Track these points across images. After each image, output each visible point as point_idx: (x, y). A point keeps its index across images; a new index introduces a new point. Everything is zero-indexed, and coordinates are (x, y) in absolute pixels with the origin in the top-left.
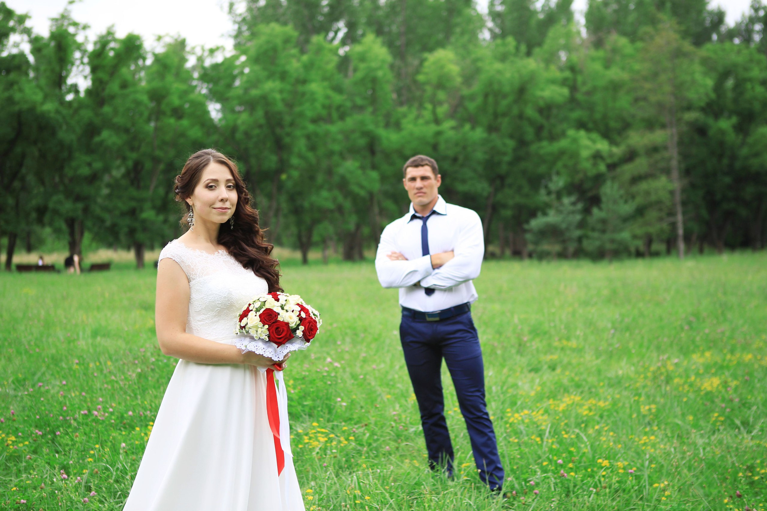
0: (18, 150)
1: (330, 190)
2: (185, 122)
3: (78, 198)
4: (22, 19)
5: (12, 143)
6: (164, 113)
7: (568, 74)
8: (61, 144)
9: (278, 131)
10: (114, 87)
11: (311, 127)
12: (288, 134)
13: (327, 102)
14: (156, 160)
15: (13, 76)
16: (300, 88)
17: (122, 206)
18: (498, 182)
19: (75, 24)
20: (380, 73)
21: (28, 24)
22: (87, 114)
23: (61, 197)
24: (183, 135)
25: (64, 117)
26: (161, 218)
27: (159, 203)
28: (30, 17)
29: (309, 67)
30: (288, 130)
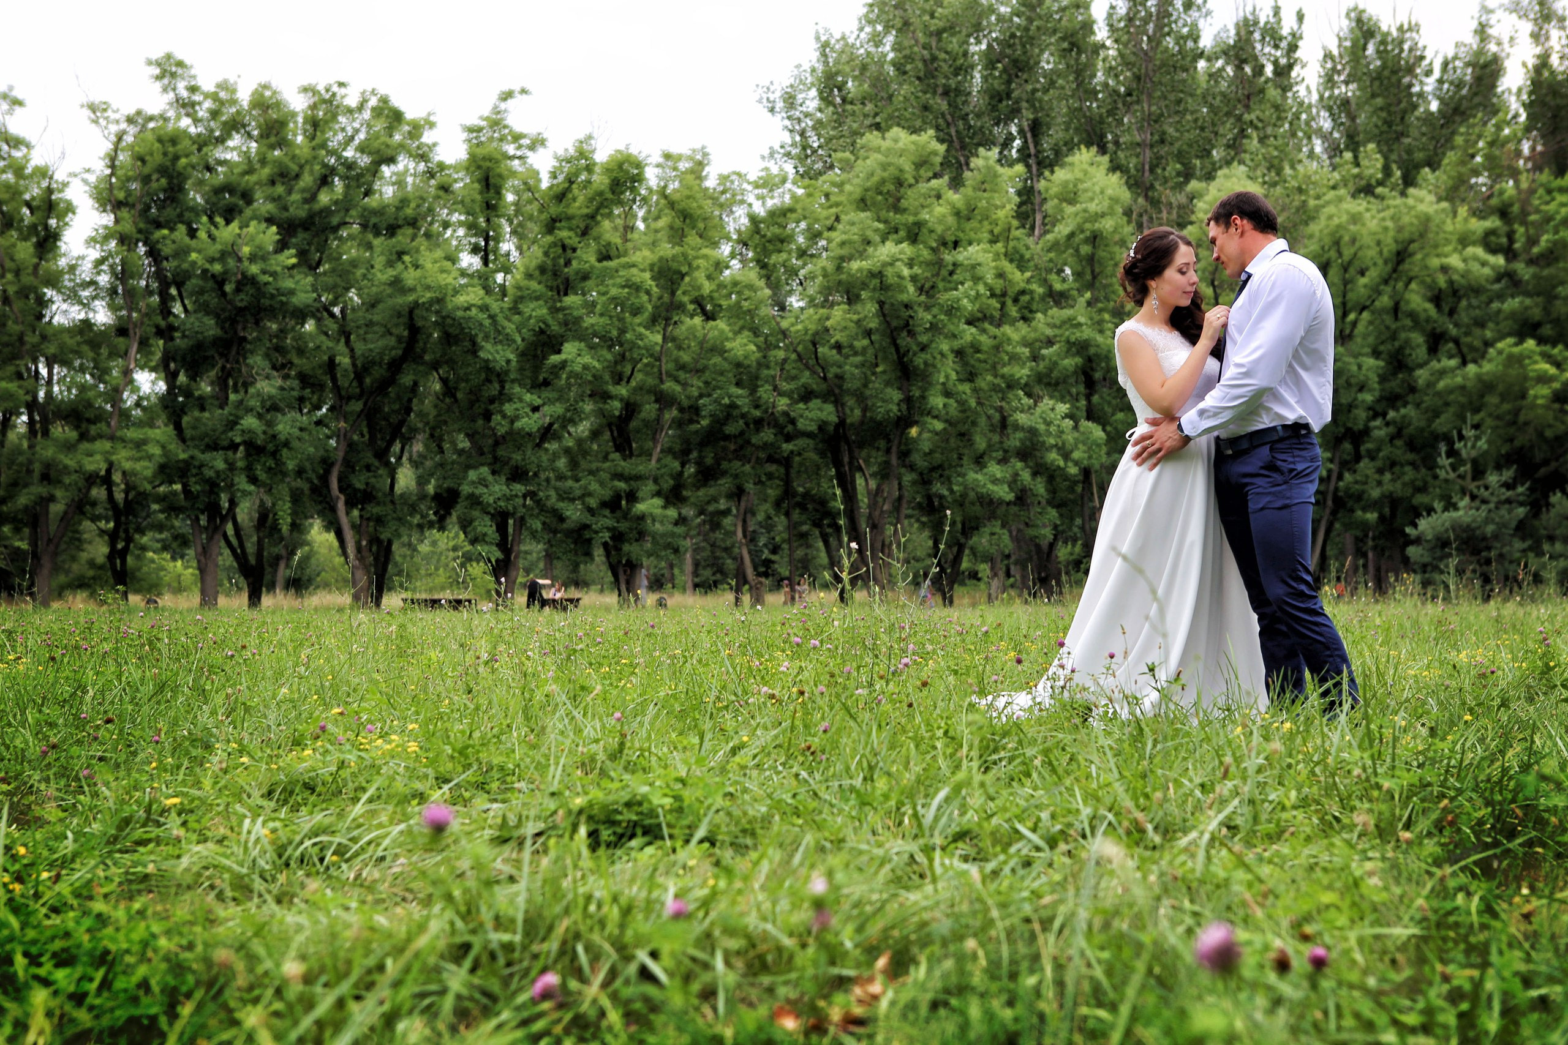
0: (407, 379)
1: (1003, 461)
2: (721, 324)
3: (517, 475)
4: (416, 129)
5: (396, 366)
6: (680, 307)
7: (1493, 222)
8: (487, 368)
9: (904, 340)
10: (587, 256)
11: (969, 333)
12: (923, 348)
13: (998, 285)
14: (663, 400)
15: (402, 238)
16: (948, 257)
17: (599, 489)
18: (1347, 446)
19: (517, 137)
20: (1107, 224)
21: (427, 138)
22: (536, 311)
23: (485, 470)
24: (718, 350)
25: (492, 317)
26: (672, 513)
27: (668, 483)
28: (432, 125)
29: (965, 215)
30: (924, 339)
